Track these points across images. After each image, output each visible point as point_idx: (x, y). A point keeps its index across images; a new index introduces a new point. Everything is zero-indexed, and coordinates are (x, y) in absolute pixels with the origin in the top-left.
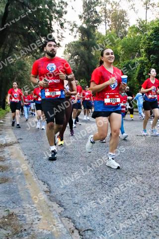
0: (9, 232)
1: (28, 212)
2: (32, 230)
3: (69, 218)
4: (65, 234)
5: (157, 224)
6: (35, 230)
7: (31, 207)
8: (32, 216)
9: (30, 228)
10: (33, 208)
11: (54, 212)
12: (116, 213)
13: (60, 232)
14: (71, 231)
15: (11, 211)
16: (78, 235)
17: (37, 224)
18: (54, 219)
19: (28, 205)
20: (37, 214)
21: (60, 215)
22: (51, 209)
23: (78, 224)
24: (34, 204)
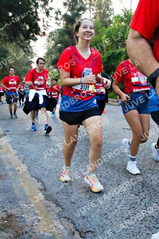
0: (11, 234)
1: (27, 212)
2: (33, 232)
3: (68, 219)
4: (66, 235)
5: (154, 225)
6: (36, 233)
7: (28, 207)
8: (31, 217)
9: (31, 230)
10: (30, 208)
11: (52, 213)
12: (114, 213)
13: (62, 234)
14: (72, 233)
15: (10, 211)
16: (79, 237)
17: (37, 225)
18: (53, 219)
19: (25, 205)
20: (36, 214)
21: (59, 215)
22: (49, 209)
23: (78, 226)
24: (31, 204)
